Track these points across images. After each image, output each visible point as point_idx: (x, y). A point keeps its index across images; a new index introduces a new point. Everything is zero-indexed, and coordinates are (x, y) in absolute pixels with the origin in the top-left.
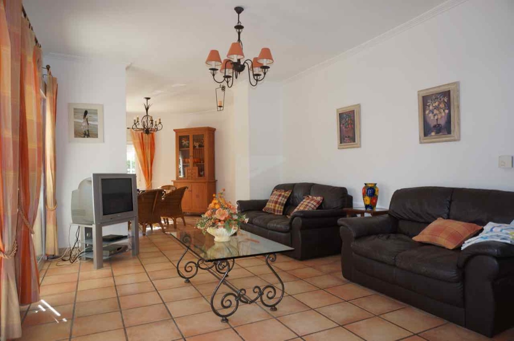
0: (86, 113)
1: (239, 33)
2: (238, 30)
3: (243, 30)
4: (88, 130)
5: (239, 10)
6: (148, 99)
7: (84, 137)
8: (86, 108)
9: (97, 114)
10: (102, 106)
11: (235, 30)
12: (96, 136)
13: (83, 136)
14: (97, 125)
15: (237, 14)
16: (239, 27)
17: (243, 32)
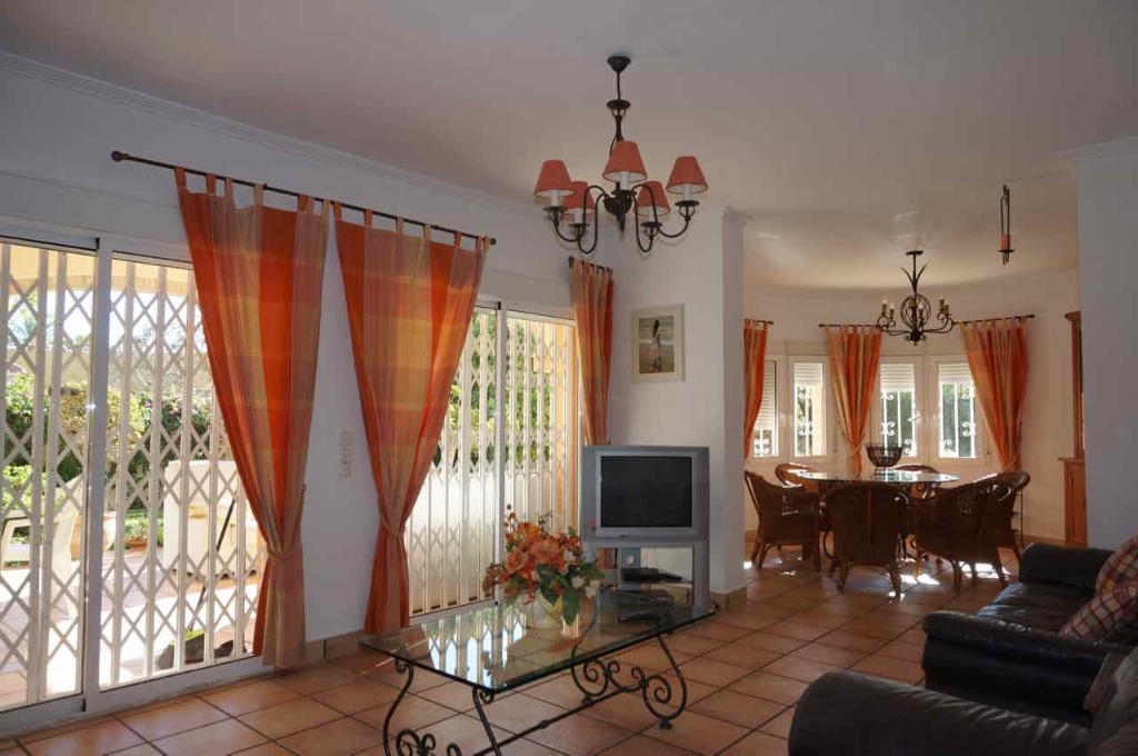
0: (657, 325)
1: (619, 119)
2: (616, 112)
3: (629, 111)
4: (660, 359)
5: (619, 63)
6: (916, 253)
7: (654, 372)
8: (656, 315)
9: (672, 324)
10: (682, 307)
11: (609, 111)
12: (671, 368)
13: (651, 369)
14: (672, 347)
15: (615, 74)
16: (619, 105)
17: (629, 116)
